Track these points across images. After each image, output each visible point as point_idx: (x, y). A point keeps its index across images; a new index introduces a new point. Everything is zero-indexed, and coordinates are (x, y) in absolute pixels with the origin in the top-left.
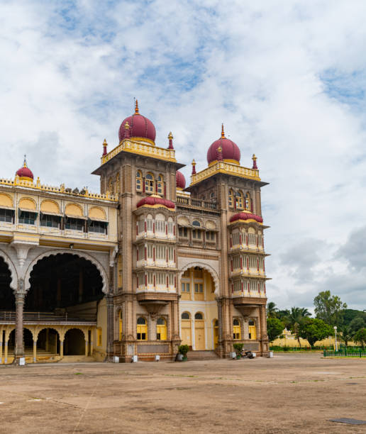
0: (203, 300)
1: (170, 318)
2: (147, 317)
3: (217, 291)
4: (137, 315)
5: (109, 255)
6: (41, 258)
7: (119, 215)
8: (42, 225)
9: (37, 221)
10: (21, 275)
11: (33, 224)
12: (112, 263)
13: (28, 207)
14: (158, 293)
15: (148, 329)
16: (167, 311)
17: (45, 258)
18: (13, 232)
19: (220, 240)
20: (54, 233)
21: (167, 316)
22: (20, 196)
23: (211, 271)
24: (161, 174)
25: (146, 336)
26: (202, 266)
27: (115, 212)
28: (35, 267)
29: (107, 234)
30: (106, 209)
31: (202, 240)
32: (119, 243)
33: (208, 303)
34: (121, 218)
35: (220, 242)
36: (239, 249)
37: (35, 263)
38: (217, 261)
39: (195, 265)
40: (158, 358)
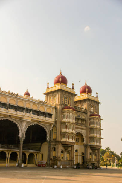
0: (78, 145)
1: (71, 151)
2: (64, 151)
3: (85, 142)
4: (61, 150)
5: (50, 126)
6: (29, 126)
7: (55, 111)
8: (32, 114)
9: (31, 112)
10: (23, 132)
11: (30, 113)
12: (51, 129)
13: (29, 107)
14: (70, 142)
15: (64, 155)
16: (70, 149)
17: (30, 126)
18: (23, 116)
19: (86, 123)
20: (36, 117)
21: (70, 151)
22: (27, 103)
23: (83, 134)
24: (70, 98)
25: (63, 158)
26: (81, 132)
27: (54, 110)
28: (27, 129)
29: (51, 118)
30: (52, 109)
31: (81, 122)
32: (56, 122)
33: (80, 146)
34: (56, 113)
35: (86, 124)
36: (93, 127)
37: (27, 127)
38: (85, 131)
39: (78, 132)
40: (68, 167)
